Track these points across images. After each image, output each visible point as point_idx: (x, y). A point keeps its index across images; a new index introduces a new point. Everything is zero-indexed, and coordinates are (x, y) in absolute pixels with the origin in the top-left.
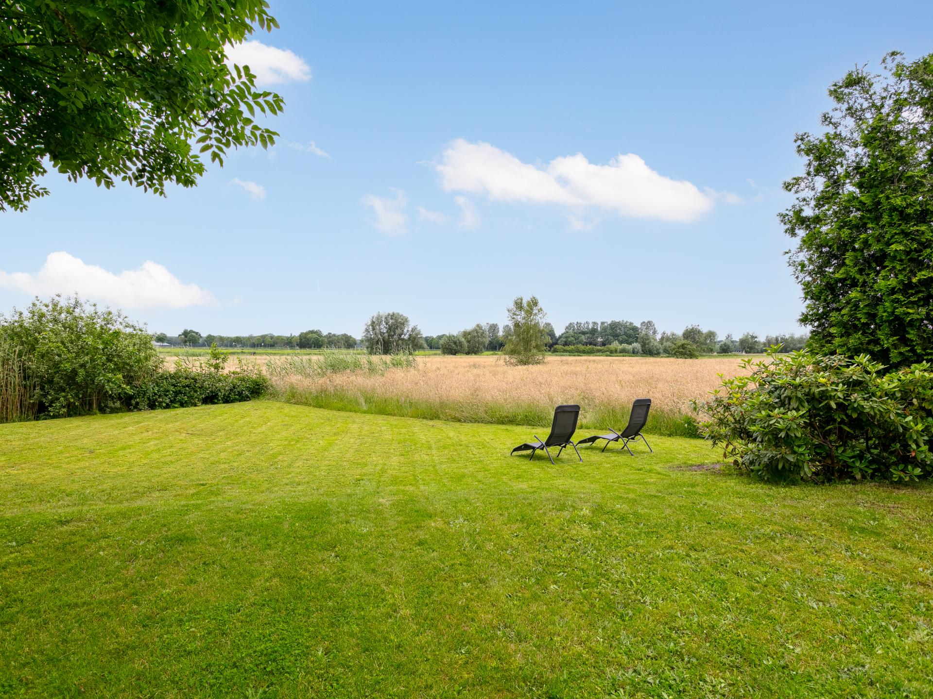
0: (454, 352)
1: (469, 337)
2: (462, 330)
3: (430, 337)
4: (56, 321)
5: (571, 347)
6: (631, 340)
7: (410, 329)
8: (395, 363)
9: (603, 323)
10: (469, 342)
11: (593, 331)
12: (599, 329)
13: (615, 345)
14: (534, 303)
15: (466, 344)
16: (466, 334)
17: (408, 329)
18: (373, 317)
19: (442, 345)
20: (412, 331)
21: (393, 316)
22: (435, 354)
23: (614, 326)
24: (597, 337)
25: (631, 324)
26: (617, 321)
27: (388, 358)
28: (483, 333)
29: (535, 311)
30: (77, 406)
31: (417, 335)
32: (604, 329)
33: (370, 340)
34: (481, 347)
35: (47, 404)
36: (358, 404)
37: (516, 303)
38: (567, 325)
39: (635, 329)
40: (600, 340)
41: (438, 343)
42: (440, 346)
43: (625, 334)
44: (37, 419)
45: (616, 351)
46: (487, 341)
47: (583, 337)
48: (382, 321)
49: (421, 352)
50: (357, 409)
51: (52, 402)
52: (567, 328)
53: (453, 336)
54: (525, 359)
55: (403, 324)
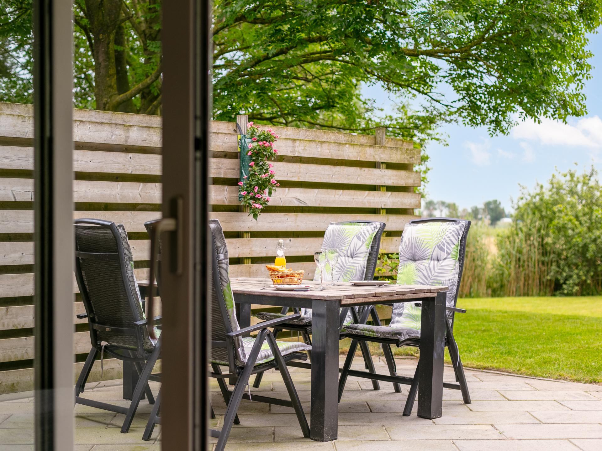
4: (572, 192)
30: (589, 285)
35: (562, 281)
44: (554, 295)
51: (566, 279)
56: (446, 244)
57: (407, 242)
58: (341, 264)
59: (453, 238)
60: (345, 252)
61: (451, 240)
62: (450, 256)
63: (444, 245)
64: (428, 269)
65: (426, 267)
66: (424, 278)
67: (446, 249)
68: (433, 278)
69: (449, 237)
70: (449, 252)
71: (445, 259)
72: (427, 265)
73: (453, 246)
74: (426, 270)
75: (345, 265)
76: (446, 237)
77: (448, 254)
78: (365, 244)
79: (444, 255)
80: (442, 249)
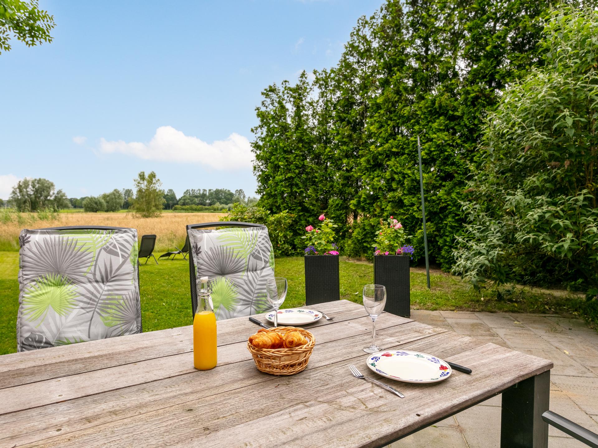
0: (95, 210)
1: (108, 199)
2: (102, 194)
3: (74, 199)
5: (187, 207)
6: (229, 202)
7: (56, 192)
8: (42, 217)
9: (210, 190)
10: (107, 202)
11: (203, 196)
12: (207, 194)
13: (218, 205)
14: (153, 176)
15: (105, 204)
16: (105, 197)
17: (53, 192)
18: (20, 182)
19: (85, 205)
20: (58, 193)
21: (39, 181)
22: (79, 212)
23: (218, 192)
24: (206, 200)
25: (229, 191)
26: (220, 189)
27: (35, 215)
28: (119, 196)
29: (154, 181)
31: (62, 196)
32: (211, 194)
33: (17, 201)
34: (118, 206)
36: (10, 245)
37: (140, 175)
38: (185, 191)
39: (232, 195)
40: (208, 201)
41: (81, 203)
42: (83, 206)
43: (225, 198)
45: (218, 209)
46: (122, 202)
47: (196, 199)
48: (29, 185)
49: (66, 210)
50: (9, 249)
52: (185, 193)
53: (95, 198)
54: (147, 214)
55: (49, 188)
56: (261, 251)
57: (210, 253)
58: (89, 295)
59: (267, 245)
60: (91, 276)
61: (266, 247)
62: (268, 265)
63: (259, 253)
64: (248, 282)
65: (244, 280)
66: (246, 294)
67: (263, 257)
68: (256, 291)
69: (263, 244)
70: (267, 260)
71: (263, 268)
72: (246, 278)
73: (269, 254)
74: (246, 284)
75: (98, 295)
76: (259, 244)
77: (266, 262)
78: (129, 260)
79: (261, 264)
80: (257, 258)
